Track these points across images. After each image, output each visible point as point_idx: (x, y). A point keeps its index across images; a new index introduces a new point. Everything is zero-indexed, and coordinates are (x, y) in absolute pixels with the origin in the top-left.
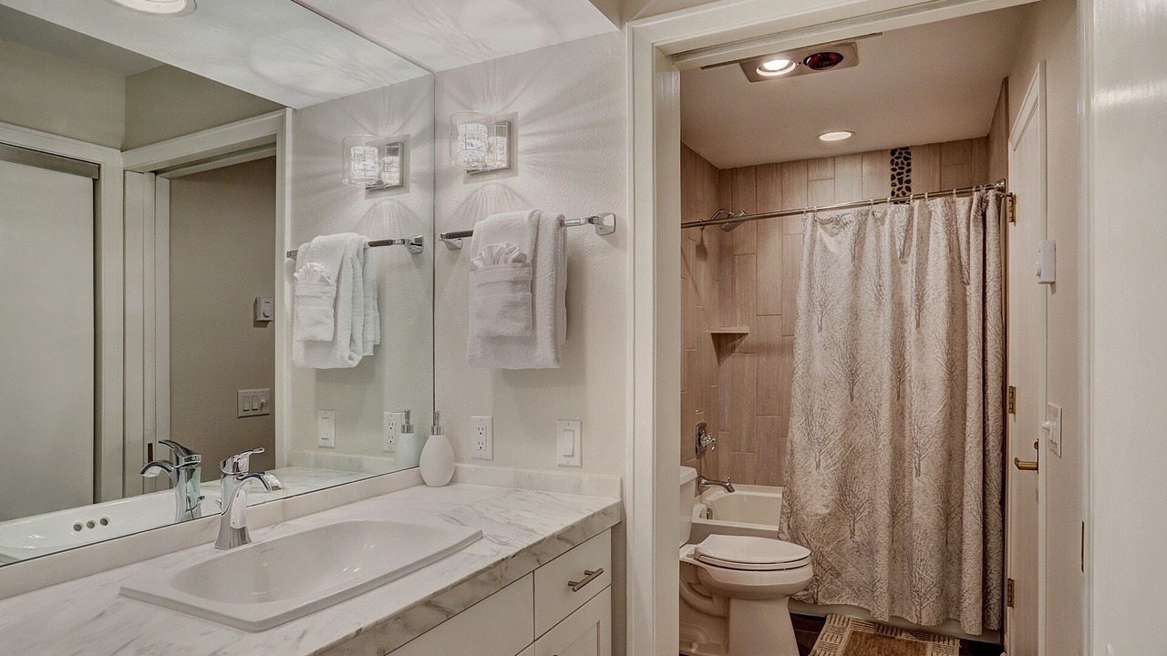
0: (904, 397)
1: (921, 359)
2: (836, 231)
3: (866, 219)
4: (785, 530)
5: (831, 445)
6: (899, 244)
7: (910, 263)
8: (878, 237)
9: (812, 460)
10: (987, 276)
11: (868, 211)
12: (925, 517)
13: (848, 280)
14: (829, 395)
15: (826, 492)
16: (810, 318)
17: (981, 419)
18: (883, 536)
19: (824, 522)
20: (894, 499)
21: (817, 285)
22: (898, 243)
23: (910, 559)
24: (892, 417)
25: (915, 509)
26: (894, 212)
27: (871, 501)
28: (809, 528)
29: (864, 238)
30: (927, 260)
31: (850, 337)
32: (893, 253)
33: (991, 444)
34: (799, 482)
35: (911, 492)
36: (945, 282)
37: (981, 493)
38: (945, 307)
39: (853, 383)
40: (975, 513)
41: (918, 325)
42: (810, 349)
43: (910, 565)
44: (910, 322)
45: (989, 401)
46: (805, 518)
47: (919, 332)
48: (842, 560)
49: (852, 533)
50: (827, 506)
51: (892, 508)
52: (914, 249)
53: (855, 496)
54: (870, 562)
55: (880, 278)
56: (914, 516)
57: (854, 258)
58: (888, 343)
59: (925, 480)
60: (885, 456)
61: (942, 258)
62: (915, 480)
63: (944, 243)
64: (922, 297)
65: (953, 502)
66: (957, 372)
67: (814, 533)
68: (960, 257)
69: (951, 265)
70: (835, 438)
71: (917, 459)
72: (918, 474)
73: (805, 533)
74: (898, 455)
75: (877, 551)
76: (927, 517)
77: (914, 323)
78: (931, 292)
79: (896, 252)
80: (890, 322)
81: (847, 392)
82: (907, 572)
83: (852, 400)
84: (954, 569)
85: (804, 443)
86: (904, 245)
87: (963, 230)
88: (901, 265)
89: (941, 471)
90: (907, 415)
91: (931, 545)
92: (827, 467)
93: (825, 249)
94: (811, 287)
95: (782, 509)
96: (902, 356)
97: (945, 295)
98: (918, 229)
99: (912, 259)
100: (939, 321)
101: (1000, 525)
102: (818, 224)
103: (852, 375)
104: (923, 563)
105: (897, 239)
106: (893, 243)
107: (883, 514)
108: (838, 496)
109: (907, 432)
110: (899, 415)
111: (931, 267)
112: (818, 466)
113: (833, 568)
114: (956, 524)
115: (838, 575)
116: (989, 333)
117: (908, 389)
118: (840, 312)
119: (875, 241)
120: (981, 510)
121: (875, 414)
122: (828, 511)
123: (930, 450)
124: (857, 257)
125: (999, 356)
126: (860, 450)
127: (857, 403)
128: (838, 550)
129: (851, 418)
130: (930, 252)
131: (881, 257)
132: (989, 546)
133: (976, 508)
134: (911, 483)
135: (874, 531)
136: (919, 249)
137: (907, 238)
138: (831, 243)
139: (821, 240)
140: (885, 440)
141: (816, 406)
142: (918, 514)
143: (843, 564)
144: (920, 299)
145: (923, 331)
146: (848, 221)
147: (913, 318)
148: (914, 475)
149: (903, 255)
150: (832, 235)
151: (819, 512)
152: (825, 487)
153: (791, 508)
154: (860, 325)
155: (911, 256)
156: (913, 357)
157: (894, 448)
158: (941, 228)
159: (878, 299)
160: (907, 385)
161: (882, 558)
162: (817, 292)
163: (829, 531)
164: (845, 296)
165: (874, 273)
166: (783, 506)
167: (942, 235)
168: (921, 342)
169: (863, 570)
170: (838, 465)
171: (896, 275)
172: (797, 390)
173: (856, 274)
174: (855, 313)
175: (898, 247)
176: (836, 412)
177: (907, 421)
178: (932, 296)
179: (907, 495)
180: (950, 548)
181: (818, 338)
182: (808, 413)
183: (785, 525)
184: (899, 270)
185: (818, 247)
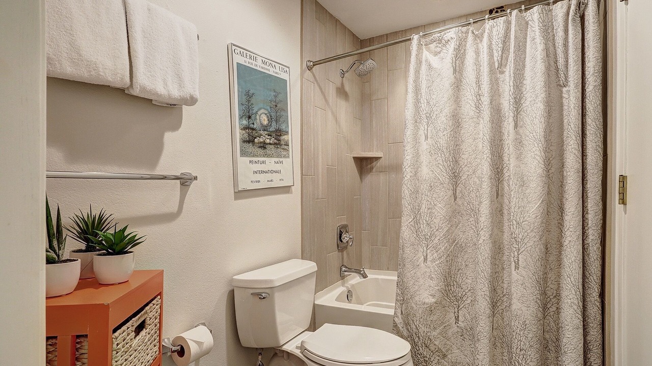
0: (502, 196)
1: (519, 157)
2: (439, 49)
3: (467, 37)
4: (399, 314)
5: (436, 241)
6: (497, 56)
7: (507, 73)
8: (477, 53)
9: (420, 254)
10: (587, 73)
11: (468, 29)
12: (524, 309)
13: (450, 90)
14: (434, 196)
15: (433, 283)
16: (417, 128)
17: (581, 213)
18: (483, 327)
19: (431, 310)
20: (494, 290)
21: (423, 100)
22: (496, 54)
23: (510, 347)
24: (491, 213)
25: (514, 301)
26: (492, 27)
27: (473, 290)
28: (418, 315)
29: (464, 54)
30: (524, 66)
31: (453, 143)
32: (491, 64)
33: (591, 237)
34: (408, 274)
35: (510, 283)
36: (543, 83)
37: (581, 287)
38: (542, 107)
39: (455, 185)
40: (575, 307)
41: (516, 126)
42: (417, 155)
43: (510, 353)
44: (508, 126)
45: (589, 195)
46: (414, 306)
47: (517, 133)
48: (448, 342)
49: (457, 319)
50: (433, 296)
51: (492, 298)
52: (512, 56)
53: (459, 286)
54: (473, 346)
55: (480, 88)
56: (514, 307)
57: (455, 71)
58: (487, 144)
59: (524, 273)
60: (484, 251)
61: (539, 62)
62: (514, 272)
63: (541, 47)
64: (520, 100)
65: (549, 293)
66: (553, 170)
67: (421, 320)
68: (556, 62)
69: (548, 68)
70: (440, 234)
71: (516, 253)
72: (517, 268)
73: (415, 319)
74: (498, 250)
75: (478, 340)
76: (526, 308)
77: (512, 124)
78: (528, 95)
79: (494, 63)
80: (489, 125)
81: (450, 193)
82: (506, 358)
83: (455, 199)
84: (552, 356)
85: (412, 239)
86: (502, 56)
87: (560, 34)
88: (499, 75)
89: (539, 264)
90: (505, 212)
91: (530, 335)
92: (433, 260)
93: (430, 67)
94: (417, 102)
95: (397, 296)
96: (500, 157)
97: (542, 96)
98: (516, 37)
99: (509, 69)
100: (537, 121)
101: (599, 318)
102: (424, 47)
103: (455, 177)
104: (522, 352)
105: (495, 51)
106: (491, 55)
107: (483, 305)
108: (443, 287)
109: (506, 228)
110: (498, 212)
111: (528, 73)
112: (425, 259)
113: (439, 350)
114: (552, 313)
115: (445, 356)
116: (588, 127)
117: (506, 188)
118: (443, 120)
119: (475, 57)
120: (581, 304)
121: (476, 212)
122: (434, 300)
123: (528, 245)
124: (458, 70)
125: (600, 149)
126: (463, 245)
127: (460, 203)
128: (444, 334)
129: (454, 216)
130: (527, 59)
131: (480, 70)
132: (588, 338)
133: (576, 302)
134: (510, 275)
135: (475, 318)
136: (516, 56)
137: (505, 49)
138: (435, 61)
139: (426, 61)
140: (484, 235)
141: (424, 206)
142: (516, 305)
143: (448, 347)
144: (518, 102)
145: (521, 131)
146: (449, 38)
147: (511, 119)
148: (513, 268)
149: (501, 65)
150: (436, 54)
151: (427, 301)
152: (432, 279)
153: (404, 296)
154: (462, 132)
155: (508, 67)
156: (511, 156)
157: (494, 243)
158: (538, 33)
159: (478, 107)
160: (505, 184)
161: (483, 346)
162: (423, 106)
163: (435, 318)
164: (447, 105)
165: (474, 85)
166: (397, 295)
167: (539, 40)
168: (519, 142)
169: (466, 352)
170: (443, 258)
171: (495, 84)
172: (406, 192)
173: (458, 85)
174: (456, 121)
175: (495, 59)
176: (441, 210)
177: (506, 218)
178: (529, 99)
179: (505, 286)
180: (547, 336)
181: (424, 146)
182: (416, 212)
183: (399, 311)
184: (497, 79)
185: (424, 67)
